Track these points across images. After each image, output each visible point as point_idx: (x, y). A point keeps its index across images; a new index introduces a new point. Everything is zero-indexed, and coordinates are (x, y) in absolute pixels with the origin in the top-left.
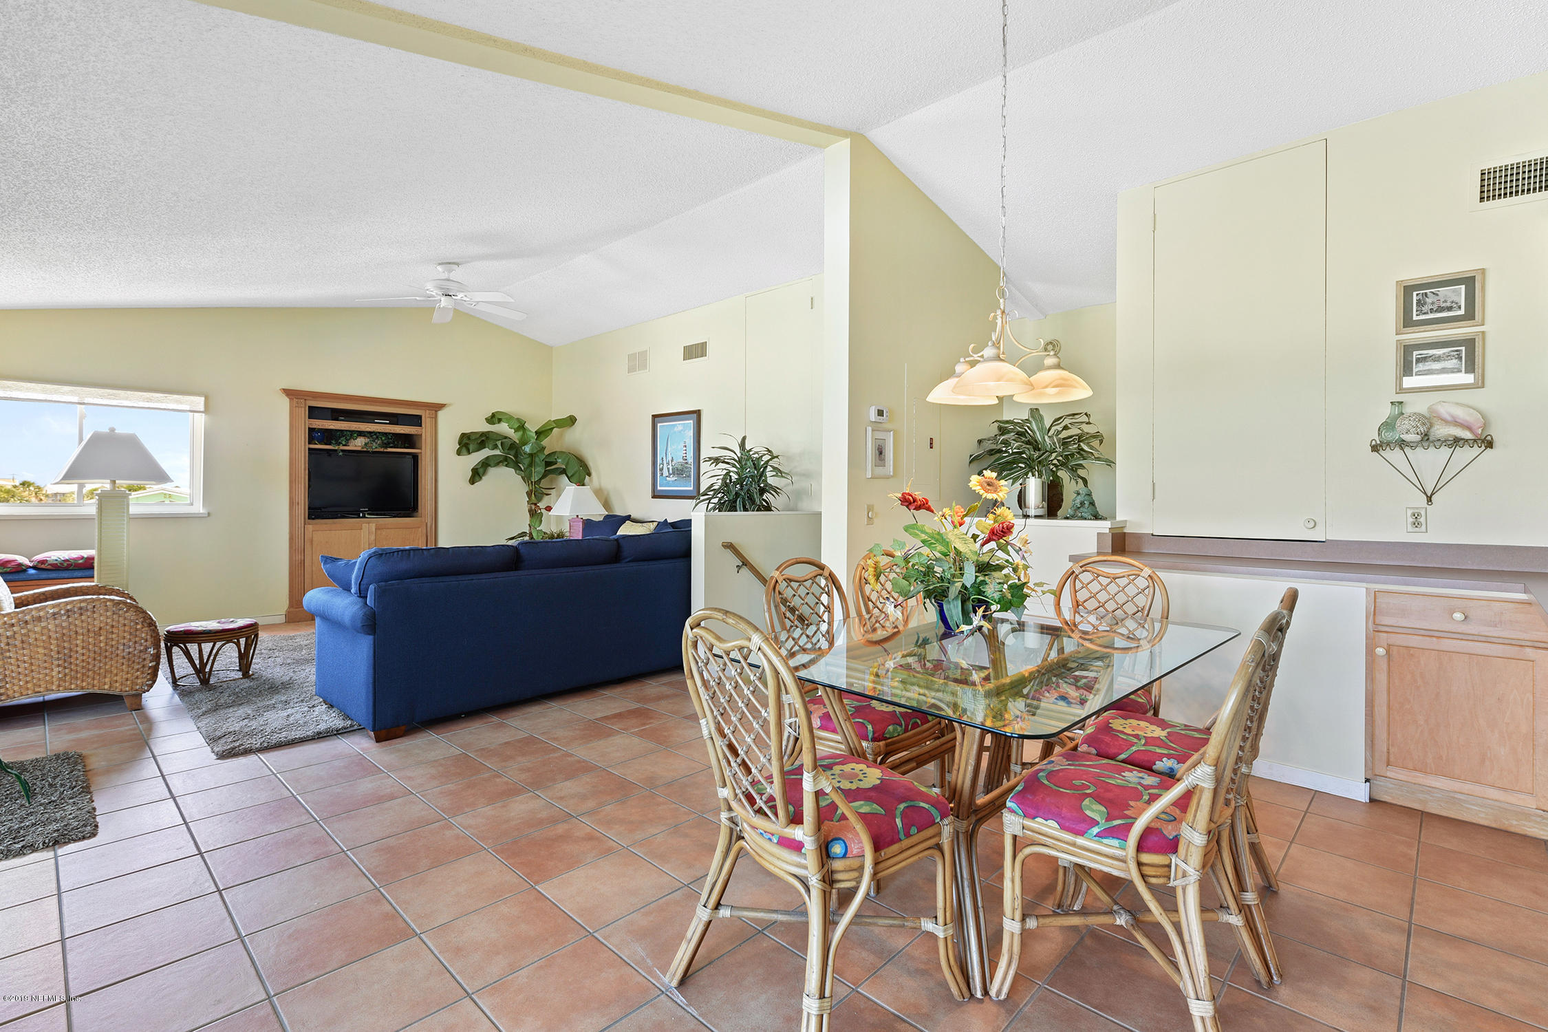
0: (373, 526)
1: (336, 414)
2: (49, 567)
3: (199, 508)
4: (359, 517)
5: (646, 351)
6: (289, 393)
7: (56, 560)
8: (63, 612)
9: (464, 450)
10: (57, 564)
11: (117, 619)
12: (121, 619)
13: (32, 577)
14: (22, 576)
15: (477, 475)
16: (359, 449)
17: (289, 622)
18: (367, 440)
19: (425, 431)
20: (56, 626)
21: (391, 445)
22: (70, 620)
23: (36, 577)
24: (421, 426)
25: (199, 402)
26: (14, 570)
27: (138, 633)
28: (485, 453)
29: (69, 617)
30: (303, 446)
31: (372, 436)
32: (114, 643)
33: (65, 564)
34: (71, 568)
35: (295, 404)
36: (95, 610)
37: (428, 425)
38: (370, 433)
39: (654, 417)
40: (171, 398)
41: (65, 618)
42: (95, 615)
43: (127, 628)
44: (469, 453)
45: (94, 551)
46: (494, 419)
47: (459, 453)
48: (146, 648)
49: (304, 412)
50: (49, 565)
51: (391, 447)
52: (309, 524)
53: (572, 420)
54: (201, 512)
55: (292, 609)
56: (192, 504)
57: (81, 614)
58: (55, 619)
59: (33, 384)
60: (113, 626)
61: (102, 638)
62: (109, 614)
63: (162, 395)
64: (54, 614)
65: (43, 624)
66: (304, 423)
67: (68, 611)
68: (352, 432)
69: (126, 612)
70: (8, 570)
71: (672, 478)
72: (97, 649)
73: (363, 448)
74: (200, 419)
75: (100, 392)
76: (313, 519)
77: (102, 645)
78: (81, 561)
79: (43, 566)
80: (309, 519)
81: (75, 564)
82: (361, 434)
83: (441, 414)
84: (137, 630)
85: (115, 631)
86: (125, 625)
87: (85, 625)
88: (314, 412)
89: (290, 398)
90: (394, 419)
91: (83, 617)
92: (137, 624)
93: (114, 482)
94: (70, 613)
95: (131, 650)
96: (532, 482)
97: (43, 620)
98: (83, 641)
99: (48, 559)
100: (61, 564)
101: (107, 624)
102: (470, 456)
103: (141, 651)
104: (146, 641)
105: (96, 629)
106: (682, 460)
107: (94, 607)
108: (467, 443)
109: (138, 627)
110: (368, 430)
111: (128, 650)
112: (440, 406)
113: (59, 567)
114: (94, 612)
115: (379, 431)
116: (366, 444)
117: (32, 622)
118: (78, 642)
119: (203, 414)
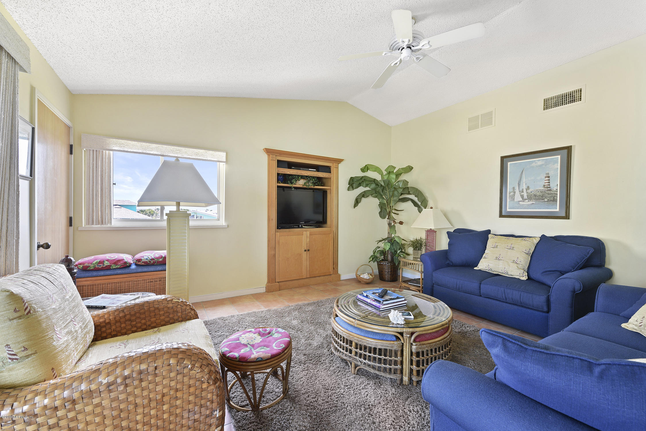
0: (308, 233)
1: (290, 165)
2: (143, 264)
3: (223, 222)
4: (299, 227)
5: (492, 112)
6: (269, 151)
7: (147, 259)
8: (119, 380)
9: (351, 188)
10: (147, 262)
11: (181, 380)
12: (186, 379)
13: (133, 271)
14: (126, 271)
15: (357, 202)
16: (301, 186)
17: (268, 292)
18: (305, 181)
19: (333, 175)
20: (112, 400)
21: (317, 184)
22: (129, 389)
23: (135, 271)
24: (330, 173)
25: (222, 156)
26: (122, 267)
27: (204, 394)
28: (361, 189)
29: (126, 386)
30: (275, 184)
31: (307, 179)
32: (178, 411)
33: (152, 262)
34: (155, 264)
35: (271, 159)
36: (157, 372)
37: (335, 172)
38: (307, 176)
39: (503, 158)
40: (209, 153)
41: (121, 388)
42: (158, 379)
43: (192, 390)
44: (353, 189)
45: (166, 251)
46: (365, 169)
47: (348, 190)
48: (213, 411)
49: (275, 164)
50: (143, 262)
51: (316, 186)
52: (278, 232)
53: (410, 169)
54: (224, 224)
55: (270, 284)
56: (219, 220)
57: (141, 380)
58: (110, 391)
59: (136, 142)
60: (177, 390)
61: (165, 407)
62: (172, 375)
63: (204, 151)
64: (109, 385)
65: (96, 401)
66: (276, 170)
67: (126, 378)
68: (298, 176)
69: (191, 369)
70: (119, 266)
71: (527, 203)
72: (160, 423)
73: (303, 186)
74: (223, 167)
75: (171, 148)
76: (280, 229)
77: (165, 416)
78: (161, 260)
79: (139, 263)
80: (277, 229)
81: (157, 261)
82: (303, 177)
83: (340, 166)
84: (202, 390)
85: (179, 394)
86: (190, 386)
87: (145, 393)
88: (280, 164)
89: (268, 155)
90: (318, 168)
91: (144, 384)
92: (203, 382)
93: (178, 204)
94: (128, 381)
95: (197, 416)
96: (390, 206)
97: (94, 395)
98: (145, 415)
99: (142, 258)
100: (150, 261)
101: (171, 388)
102: (353, 191)
103: (207, 416)
104: (212, 402)
105: (159, 397)
106: (543, 188)
107: (156, 368)
108: (353, 183)
109: (205, 386)
110: (306, 175)
111: (193, 418)
112: (340, 161)
113: (149, 264)
114: (156, 375)
115: (311, 175)
116: (305, 183)
117: (81, 401)
118: (139, 418)
119: (225, 163)
